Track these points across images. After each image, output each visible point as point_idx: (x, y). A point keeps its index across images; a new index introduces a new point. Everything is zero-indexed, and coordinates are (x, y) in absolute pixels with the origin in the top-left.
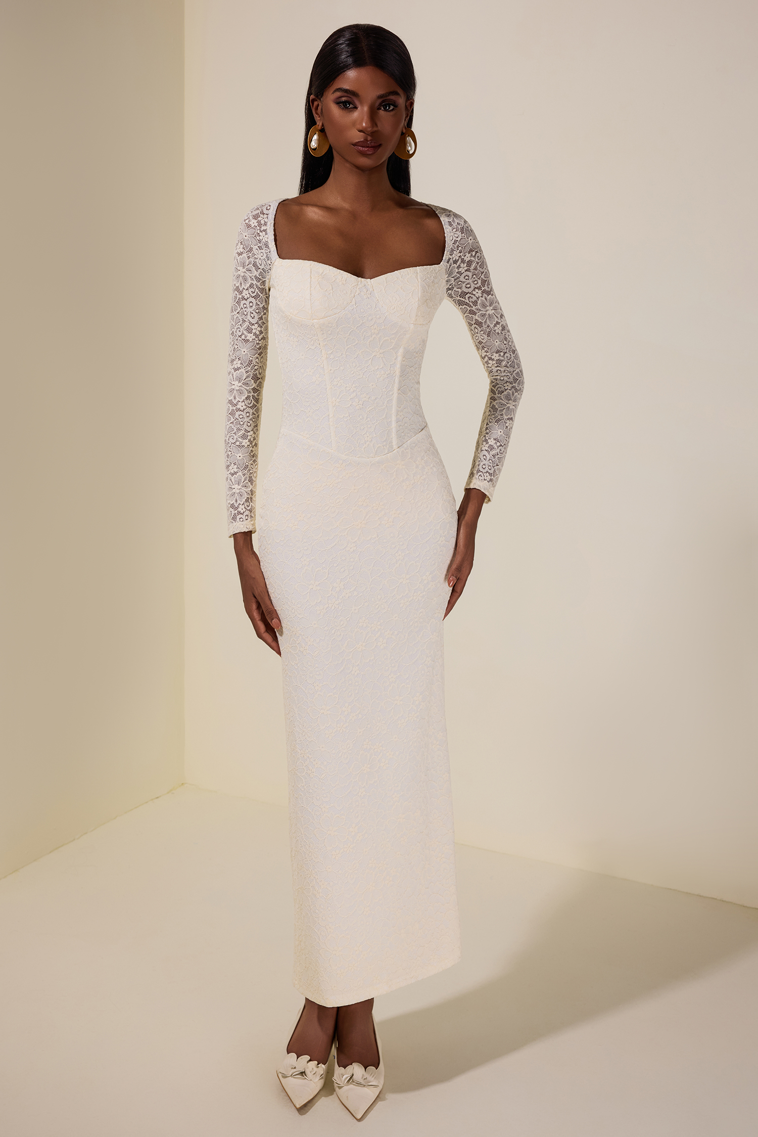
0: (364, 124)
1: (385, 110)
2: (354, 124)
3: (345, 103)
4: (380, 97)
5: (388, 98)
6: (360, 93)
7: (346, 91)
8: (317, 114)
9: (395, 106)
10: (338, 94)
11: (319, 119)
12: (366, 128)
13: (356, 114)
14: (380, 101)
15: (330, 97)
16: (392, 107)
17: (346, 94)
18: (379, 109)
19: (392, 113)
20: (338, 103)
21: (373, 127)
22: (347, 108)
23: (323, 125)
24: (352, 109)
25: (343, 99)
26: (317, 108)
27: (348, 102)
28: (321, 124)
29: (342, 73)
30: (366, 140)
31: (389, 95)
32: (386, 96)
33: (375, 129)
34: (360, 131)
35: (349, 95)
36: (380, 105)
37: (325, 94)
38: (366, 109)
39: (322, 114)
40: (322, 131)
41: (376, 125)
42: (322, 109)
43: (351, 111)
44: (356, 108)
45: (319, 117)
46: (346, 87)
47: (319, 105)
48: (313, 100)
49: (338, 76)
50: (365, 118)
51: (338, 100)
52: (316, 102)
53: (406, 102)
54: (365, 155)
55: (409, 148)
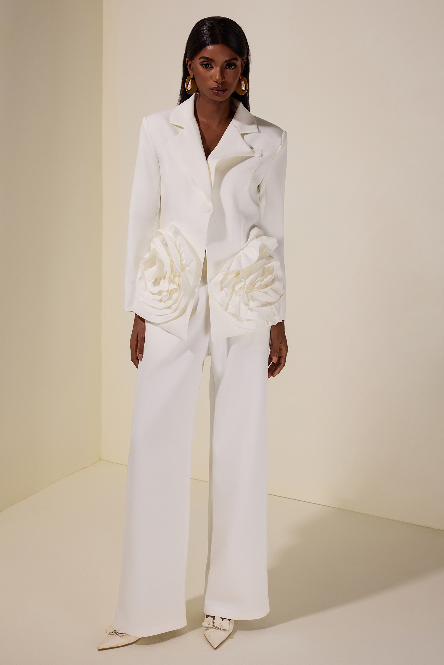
0: (217, 78)
1: (230, 69)
2: (211, 78)
3: (206, 65)
4: (226, 61)
5: (231, 62)
6: (215, 59)
7: (207, 58)
8: (190, 69)
9: (235, 66)
10: (202, 60)
11: (191, 72)
12: (218, 80)
13: (213, 71)
14: (226, 63)
15: (197, 61)
16: (233, 67)
17: (206, 60)
18: (226, 68)
19: (233, 70)
20: (202, 64)
21: (222, 79)
22: (207, 68)
23: (193, 76)
24: (210, 68)
25: (205, 63)
26: (190, 66)
27: (208, 64)
29: (203, 48)
30: (219, 87)
31: (231, 60)
32: (230, 61)
33: (224, 80)
34: (215, 82)
35: (208, 61)
36: (227, 65)
37: (195, 59)
38: (218, 69)
39: (193, 70)
40: (193, 79)
41: (224, 78)
42: (193, 67)
43: (210, 70)
44: (212, 68)
45: (191, 71)
46: (207, 56)
47: (191, 64)
48: (188, 61)
49: (202, 49)
50: (218, 74)
51: (202, 63)
52: (190, 62)
53: (242, 61)
54: (217, 95)
55: (244, 89)
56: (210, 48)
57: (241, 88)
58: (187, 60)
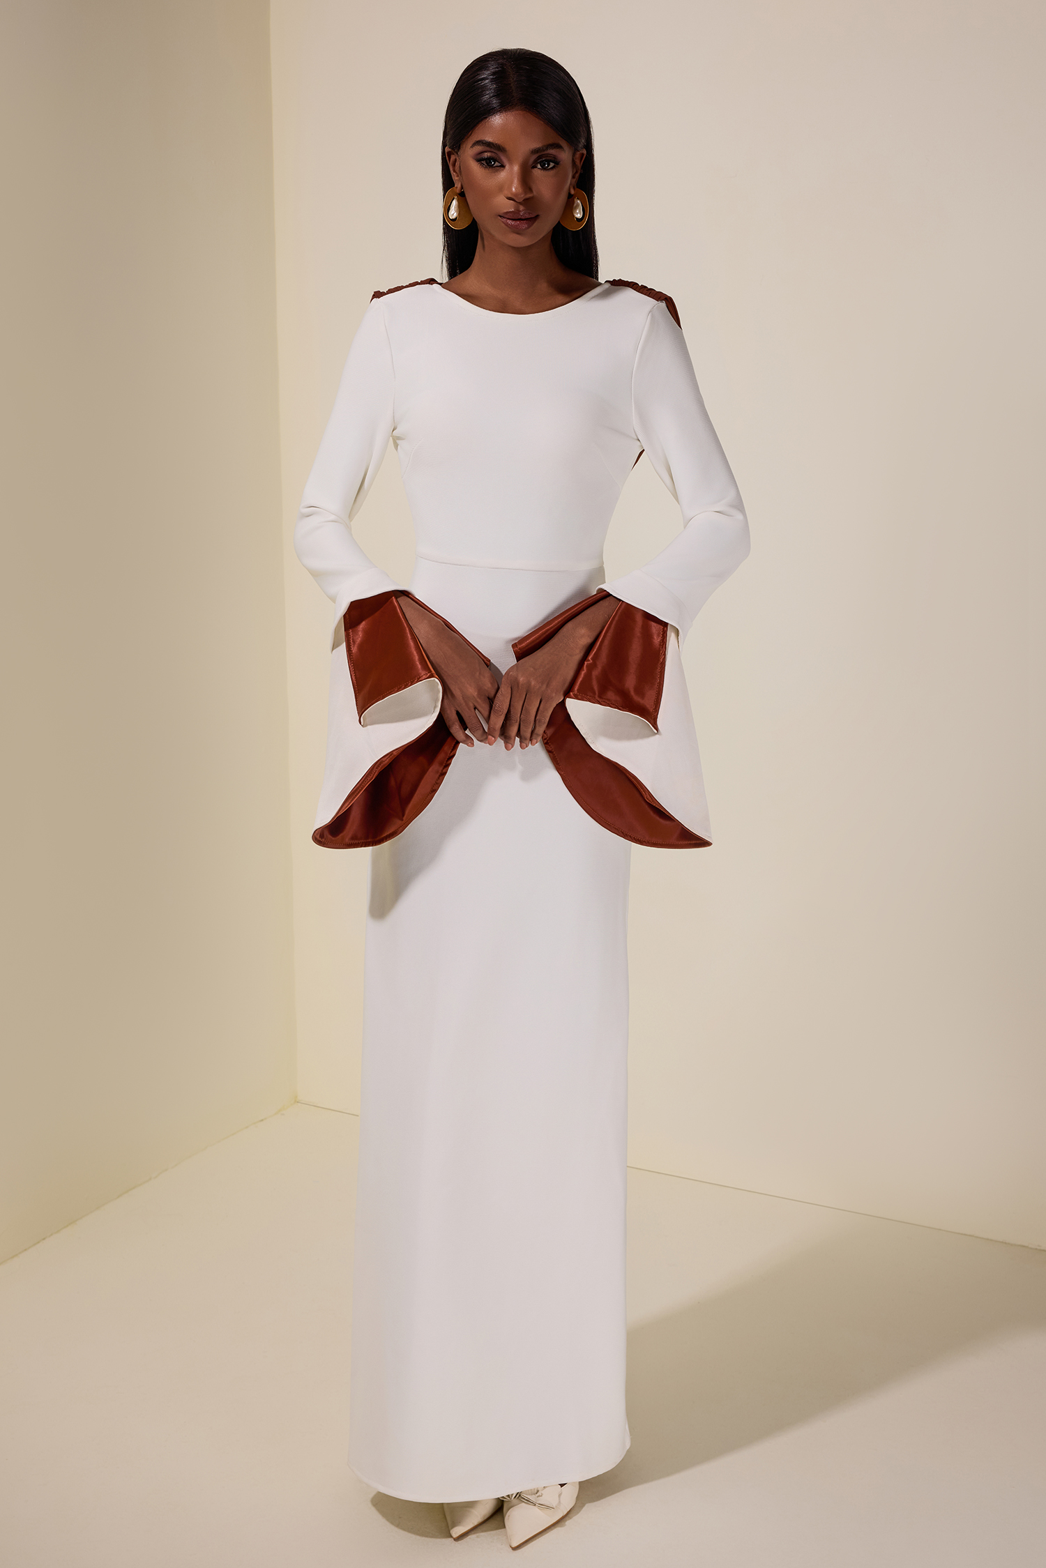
0: (514, 189)
1: (544, 168)
2: (500, 189)
3: (488, 160)
4: (534, 152)
5: (546, 152)
6: (507, 148)
7: (489, 144)
8: (454, 171)
9: (557, 163)
10: (478, 148)
11: (457, 178)
12: (516, 195)
13: (503, 175)
14: (534, 157)
15: (469, 152)
16: (552, 165)
17: (488, 149)
18: (535, 167)
19: (552, 172)
20: (479, 160)
21: (526, 193)
22: (492, 166)
23: (462, 188)
24: (498, 168)
25: (486, 155)
26: (454, 165)
27: (492, 158)
28: (459, 186)
29: (482, 120)
30: (517, 211)
31: (547, 149)
32: (544, 151)
33: (529, 195)
34: (509, 199)
35: (493, 150)
36: (536, 162)
37: (463, 146)
38: (516, 168)
39: (460, 173)
40: (462, 195)
41: (530, 190)
42: (460, 167)
43: (497, 171)
44: (503, 166)
45: (458, 176)
46: (489, 139)
47: (456, 160)
48: (450, 154)
49: (478, 123)
50: (516, 181)
51: (479, 157)
52: (453, 158)
53: (574, 155)
54: (518, 232)
55: (579, 215)
56: (497, 120)
57: (574, 216)
58: (448, 153)
